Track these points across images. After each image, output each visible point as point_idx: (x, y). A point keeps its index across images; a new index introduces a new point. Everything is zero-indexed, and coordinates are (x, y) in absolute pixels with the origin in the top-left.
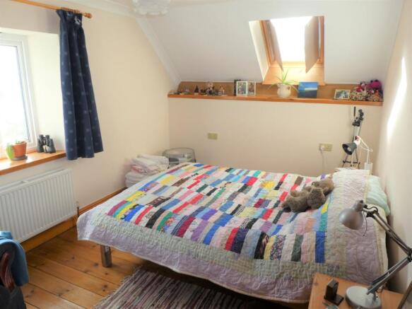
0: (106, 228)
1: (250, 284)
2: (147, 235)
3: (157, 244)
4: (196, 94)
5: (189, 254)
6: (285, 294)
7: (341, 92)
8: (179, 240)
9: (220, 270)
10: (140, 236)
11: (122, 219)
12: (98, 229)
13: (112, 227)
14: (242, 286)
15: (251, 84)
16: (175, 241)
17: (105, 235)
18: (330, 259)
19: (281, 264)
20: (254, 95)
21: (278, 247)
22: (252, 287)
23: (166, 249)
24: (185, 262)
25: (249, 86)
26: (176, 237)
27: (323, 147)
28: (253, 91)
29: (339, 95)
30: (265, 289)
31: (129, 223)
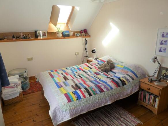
0: (74, 108)
1: (128, 93)
2: (93, 99)
3: (99, 99)
4: (14, 39)
5: (110, 96)
6: (136, 89)
7: (77, 34)
8: (104, 93)
9: (120, 94)
10: (90, 101)
11: (77, 100)
12: (71, 110)
13: (76, 106)
14: (127, 94)
15: (44, 32)
16: (103, 94)
17: (75, 111)
18: (139, 76)
19: (131, 83)
20: (46, 37)
21: (127, 80)
22: (129, 93)
23: (103, 99)
24: (110, 99)
25: (42, 33)
26: (103, 93)
27: (77, 54)
28: (46, 35)
29: (77, 35)
30: (131, 91)
31: (82, 99)
